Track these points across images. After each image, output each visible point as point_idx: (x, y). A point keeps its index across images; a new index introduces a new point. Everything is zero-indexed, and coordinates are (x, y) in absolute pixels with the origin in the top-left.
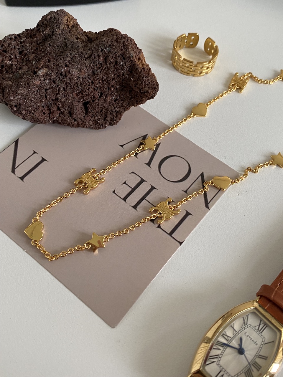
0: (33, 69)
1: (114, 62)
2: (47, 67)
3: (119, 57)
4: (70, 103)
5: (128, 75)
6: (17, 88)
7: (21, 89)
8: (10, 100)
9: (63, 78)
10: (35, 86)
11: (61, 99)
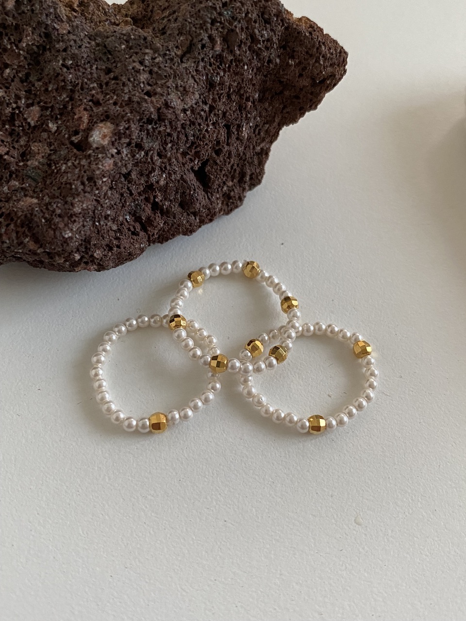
0: (67, 142)
1: (247, 40)
2: (106, 117)
3: (255, 22)
4: (179, 181)
5: (279, 56)
6: (66, 203)
7: (79, 201)
8: (66, 241)
9: (157, 128)
10: (105, 177)
11: (157, 182)
